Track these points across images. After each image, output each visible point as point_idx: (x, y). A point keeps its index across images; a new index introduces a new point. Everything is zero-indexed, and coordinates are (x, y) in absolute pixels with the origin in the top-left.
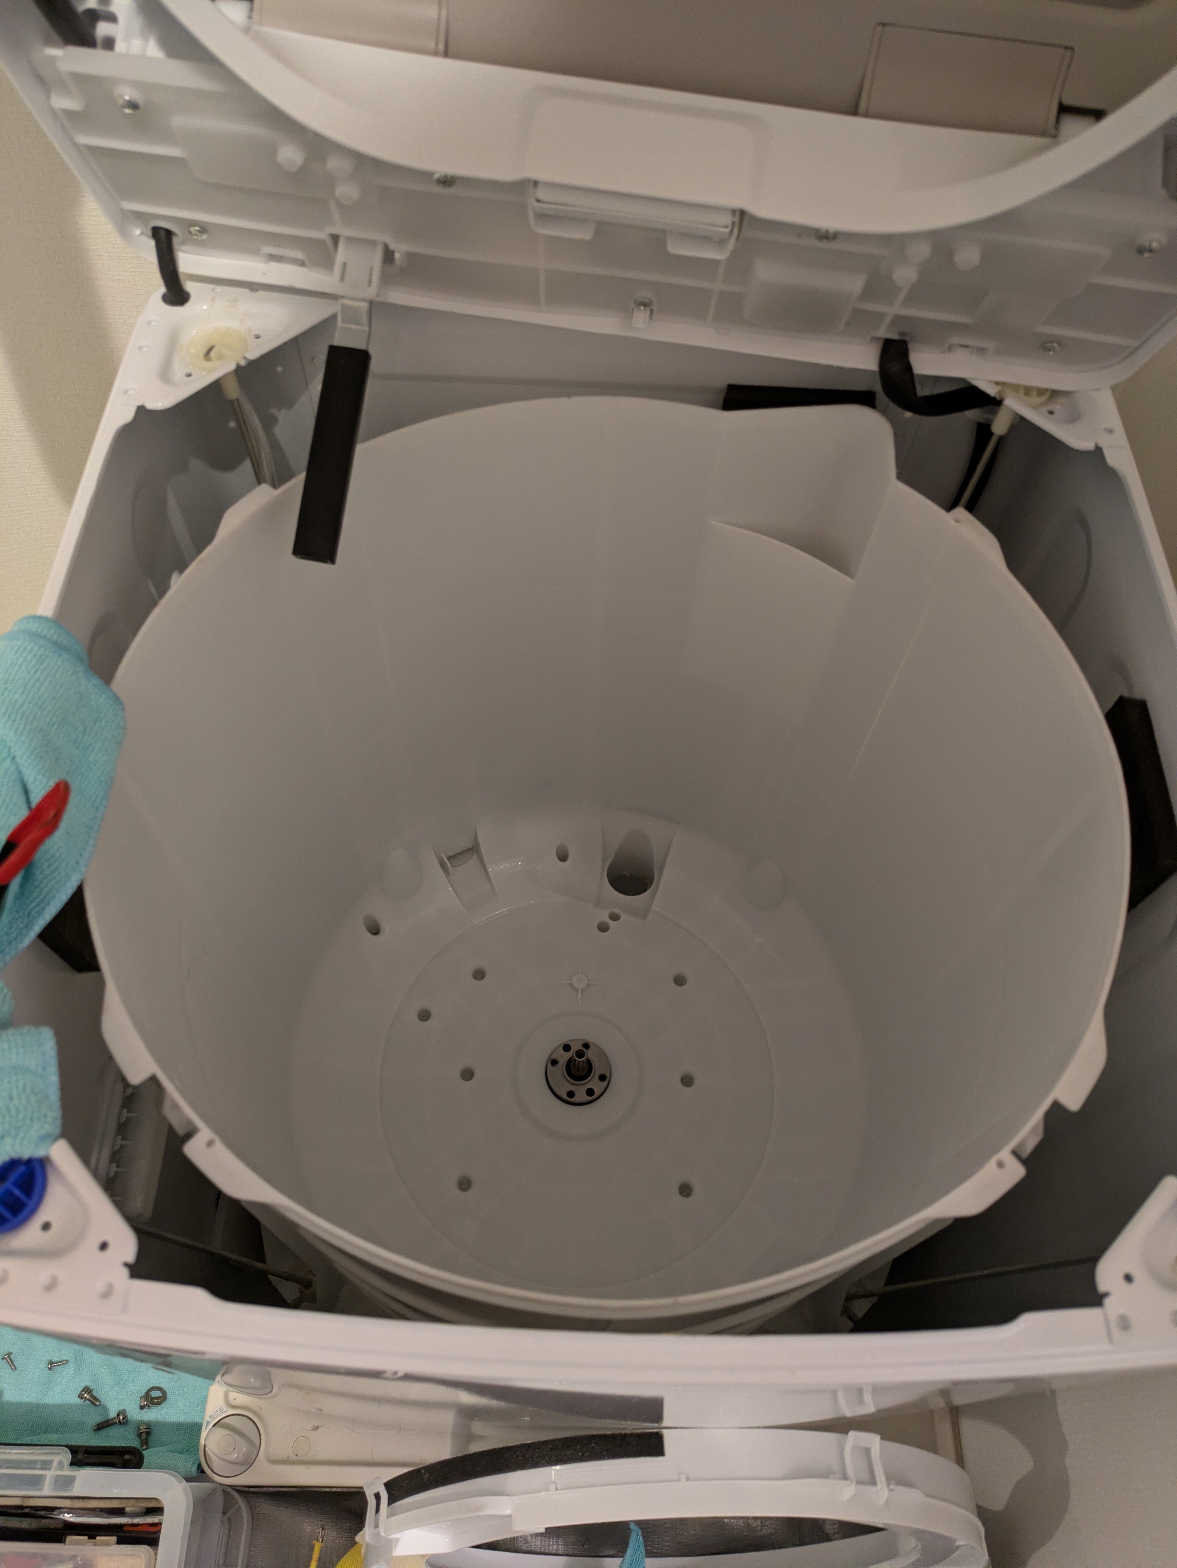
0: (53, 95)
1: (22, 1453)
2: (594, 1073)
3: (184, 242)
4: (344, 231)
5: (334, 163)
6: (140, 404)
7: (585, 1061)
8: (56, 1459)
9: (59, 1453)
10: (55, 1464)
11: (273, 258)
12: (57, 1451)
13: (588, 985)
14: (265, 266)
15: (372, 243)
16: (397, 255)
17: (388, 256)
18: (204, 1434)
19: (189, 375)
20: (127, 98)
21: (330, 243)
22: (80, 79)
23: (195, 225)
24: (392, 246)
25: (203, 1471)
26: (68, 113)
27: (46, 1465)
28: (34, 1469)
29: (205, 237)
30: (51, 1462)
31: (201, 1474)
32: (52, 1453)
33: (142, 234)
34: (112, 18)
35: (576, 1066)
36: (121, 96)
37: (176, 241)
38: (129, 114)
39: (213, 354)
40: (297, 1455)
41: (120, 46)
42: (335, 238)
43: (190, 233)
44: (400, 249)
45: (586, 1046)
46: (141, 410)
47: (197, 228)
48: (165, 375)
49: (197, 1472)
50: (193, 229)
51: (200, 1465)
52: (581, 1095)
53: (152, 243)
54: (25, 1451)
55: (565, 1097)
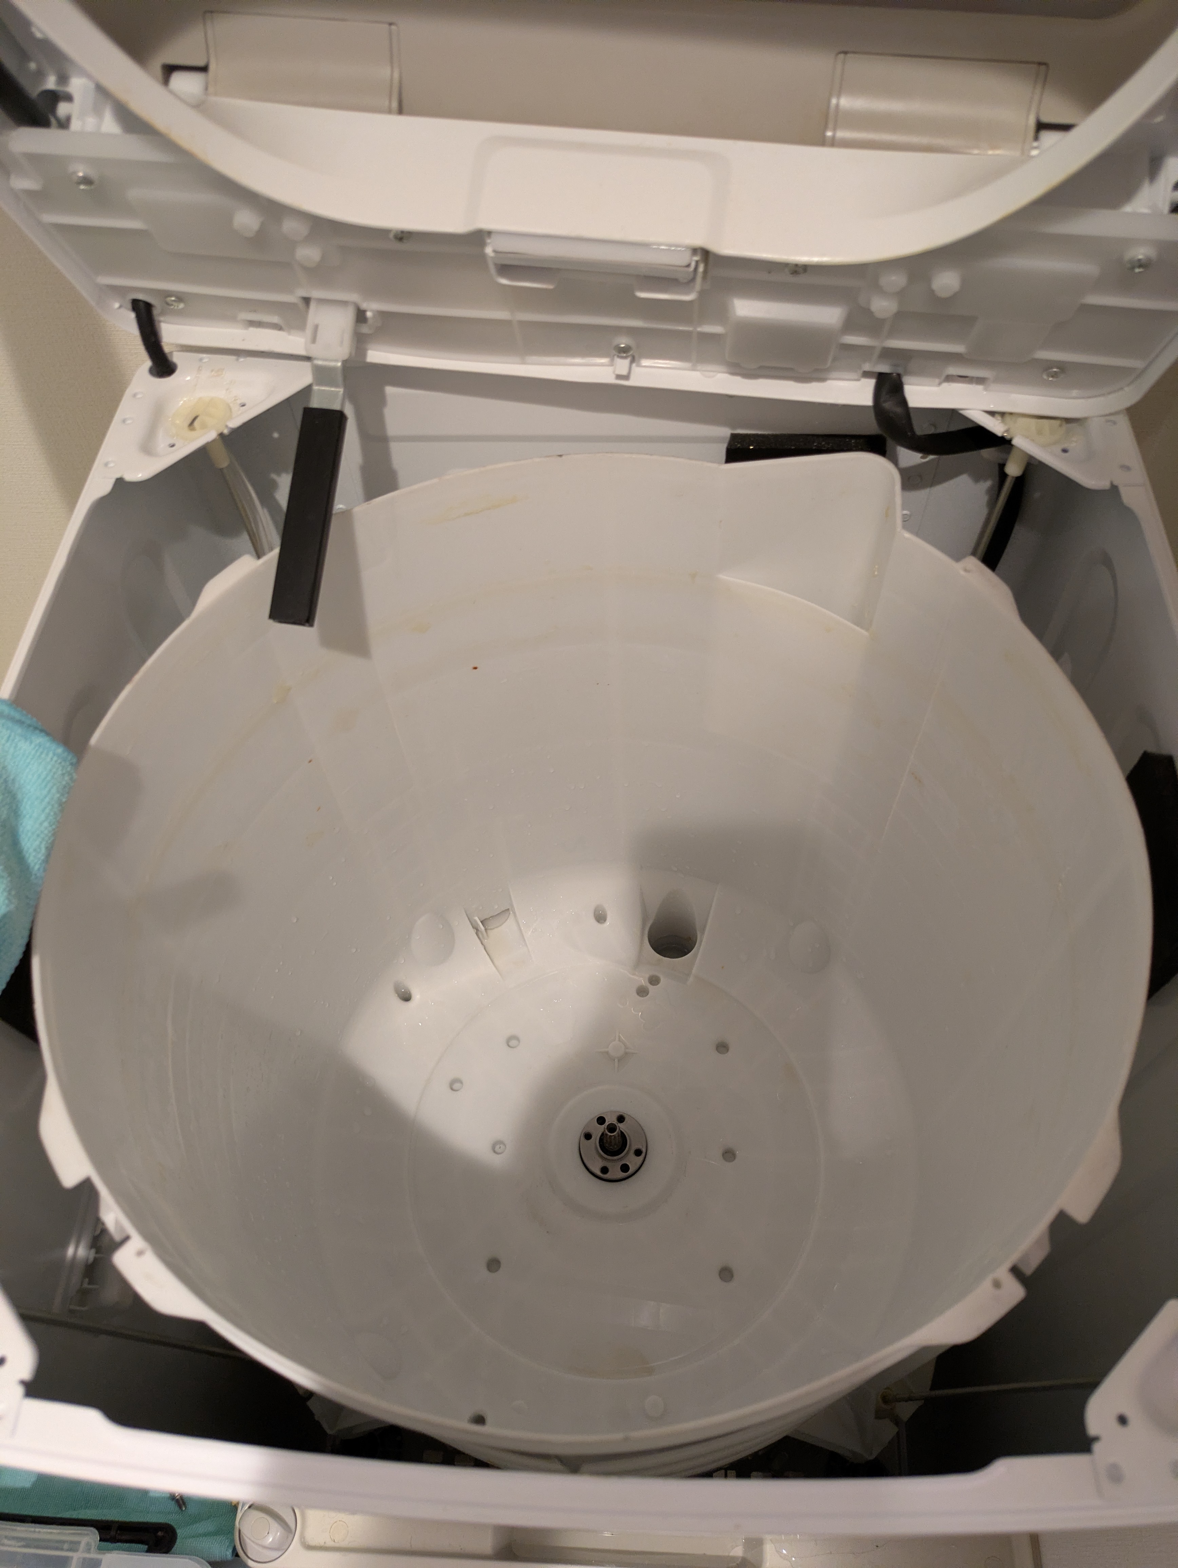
0: (13, 177)
1: (51, 1533)
2: (630, 1146)
3: (163, 313)
4: (315, 294)
5: (289, 226)
6: (118, 476)
7: (617, 1135)
8: (84, 1540)
9: (87, 1534)
10: (83, 1545)
11: (252, 324)
12: (86, 1532)
13: (626, 1053)
14: (245, 331)
15: (344, 303)
16: (369, 314)
17: (360, 316)
18: (239, 1515)
19: (173, 446)
20: (81, 174)
21: (301, 305)
22: (36, 159)
23: (171, 296)
24: (364, 306)
25: (237, 1555)
26: (30, 193)
27: (74, 1547)
28: (62, 1549)
29: (181, 306)
30: (79, 1543)
31: (236, 1558)
32: (80, 1534)
33: (120, 307)
34: (69, 98)
35: (608, 1140)
36: (75, 173)
37: (155, 312)
38: (83, 189)
39: (196, 423)
40: (334, 1541)
41: (75, 125)
42: (307, 301)
43: (168, 304)
44: (372, 308)
45: (621, 1119)
46: (120, 483)
47: (173, 299)
48: (147, 448)
49: (232, 1555)
50: (169, 299)
51: (234, 1549)
52: (615, 1172)
53: (133, 315)
54: (55, 1531)
55: (599, 1173)
